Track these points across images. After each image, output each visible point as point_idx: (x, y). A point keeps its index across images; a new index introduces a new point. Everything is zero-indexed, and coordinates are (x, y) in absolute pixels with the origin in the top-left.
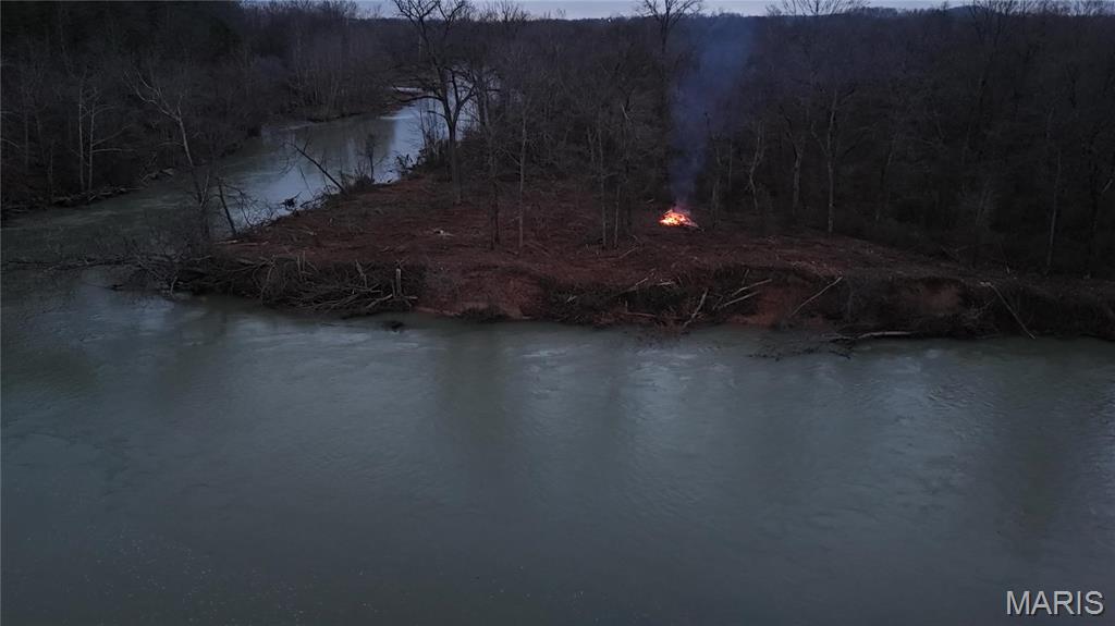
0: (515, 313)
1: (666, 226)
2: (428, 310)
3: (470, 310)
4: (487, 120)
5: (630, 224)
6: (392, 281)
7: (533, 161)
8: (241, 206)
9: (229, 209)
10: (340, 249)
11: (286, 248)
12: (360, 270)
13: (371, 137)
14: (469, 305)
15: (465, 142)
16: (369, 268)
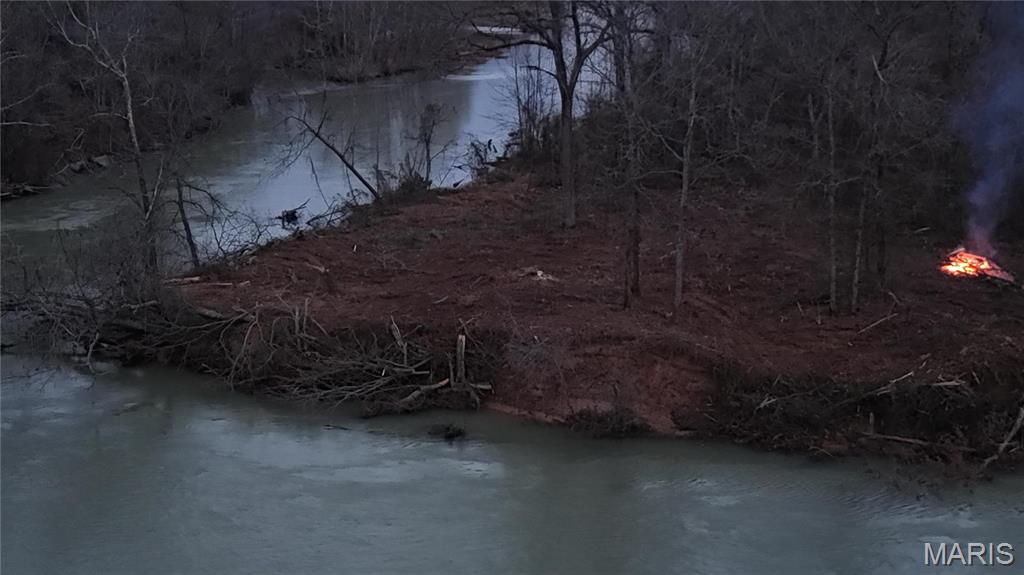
0: (662, 422)
1: (952, 277)
2: (508, 409)
3: (581, 414)
4: (628, 83)
5: (881, 270)
6: (449, 355)
7: (707, 155)
8: (210, 219)
9: (191, 225)
10: (367, 297)
11: (278, 293)
12: (397, 334)
13: (430, 108)
14: (581, 405)
15: (589, 121)
16: (414, 332)
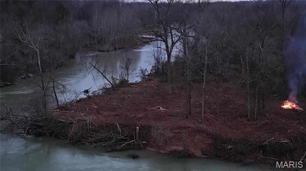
0: (198, 153)
1: (285, 109)
2: (152, 149)
3: (174, 150)
4: (187, 52)
5: (263, 107)
6: (134, 133)
7: (211, 73)
8: (62, 92)
10: (109, 115)
11: (83, 115)
12: (118, 127)
13: (128, 59)
14: (174, 148)
15: (176, 63)
16: (123, 126)
